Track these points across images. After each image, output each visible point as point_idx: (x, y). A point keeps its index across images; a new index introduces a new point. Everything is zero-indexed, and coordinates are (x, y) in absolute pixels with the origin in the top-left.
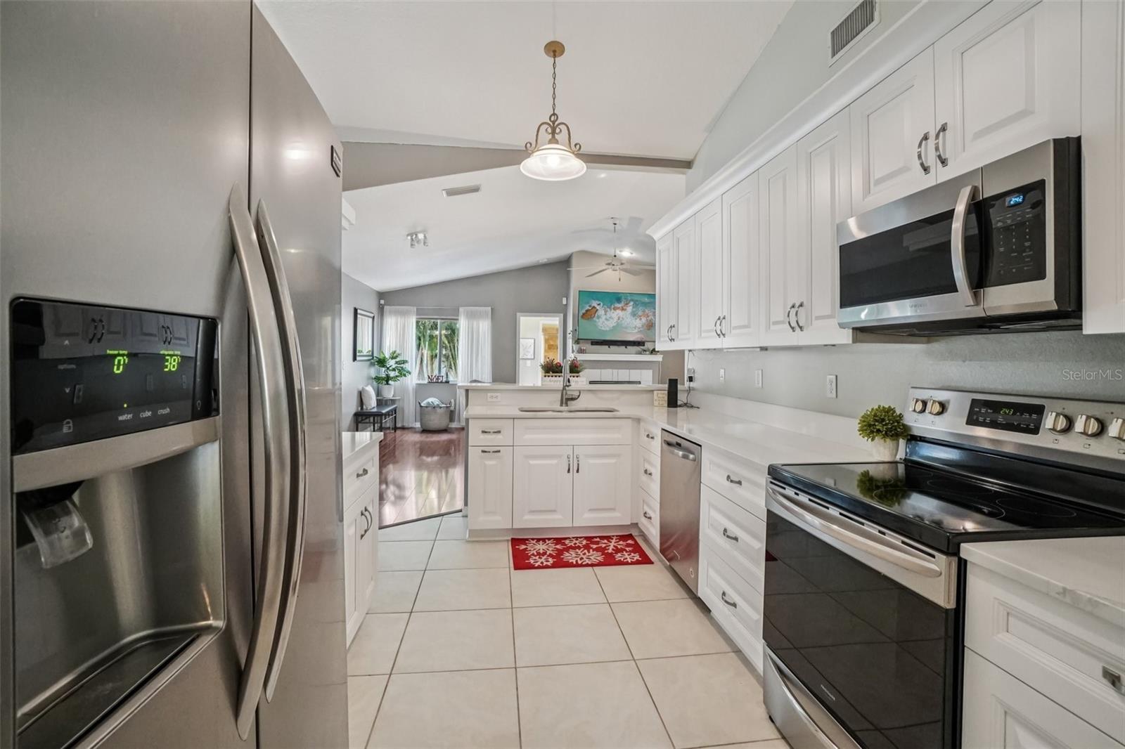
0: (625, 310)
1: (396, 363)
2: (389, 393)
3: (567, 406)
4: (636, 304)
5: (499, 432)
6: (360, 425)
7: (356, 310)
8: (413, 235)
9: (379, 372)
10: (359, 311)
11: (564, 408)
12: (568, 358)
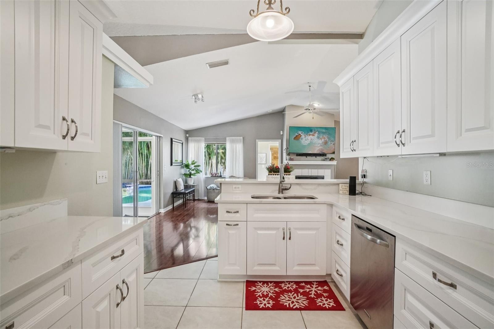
0: (314, 135)
1: (195, 166)
2: (191, 182)
3: (283, 194)
4: (319, 133)
5: (238, 212)
6: (174, 199)
7: (172, 139)
8: (196, 96)
9: (186, 171)
10: (173, 140)
11: (281, 195)
12: (284, 164)
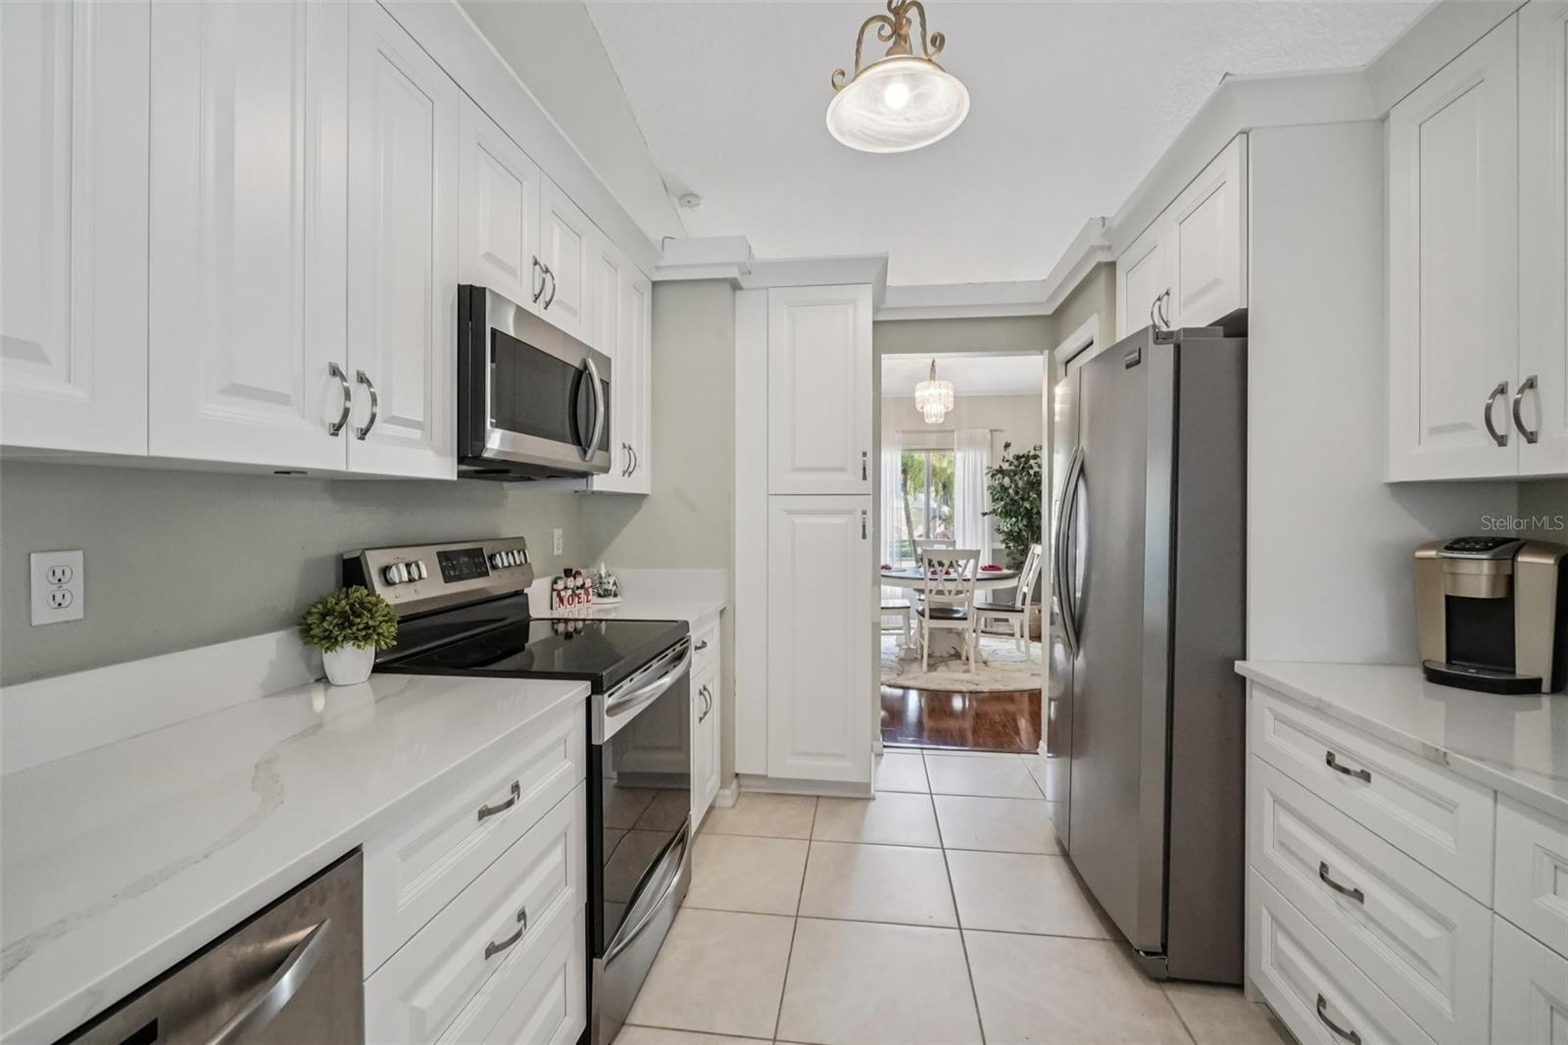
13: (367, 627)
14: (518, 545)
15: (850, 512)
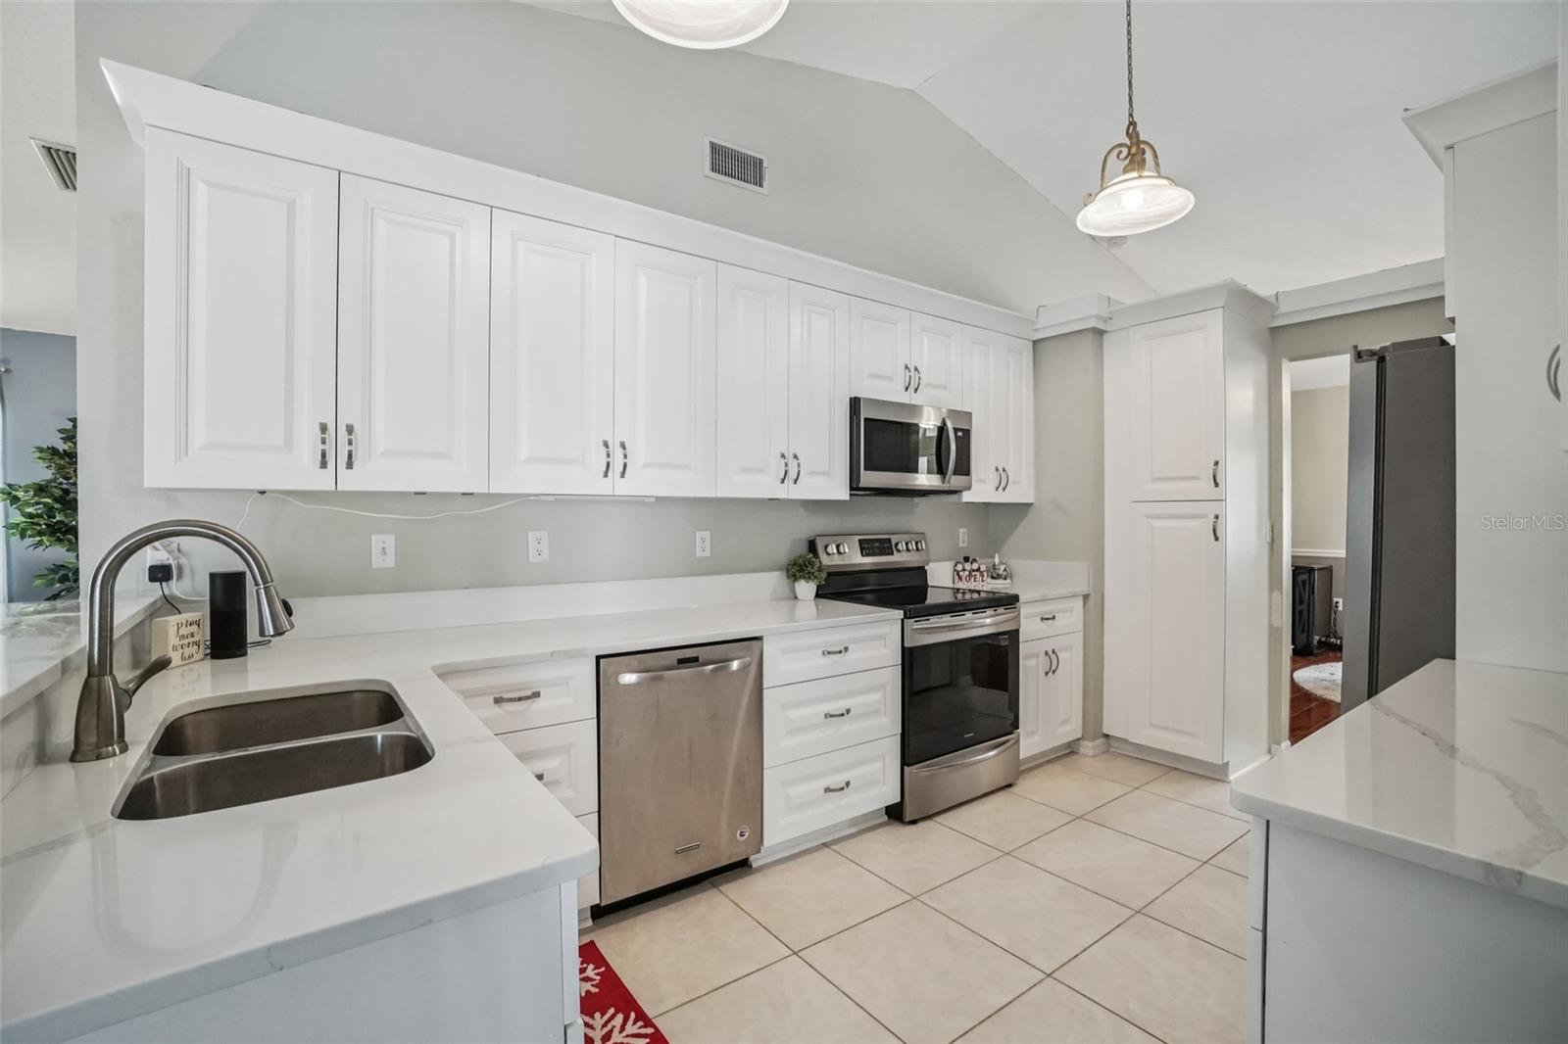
13: (809, 573)
14: (919, 538)
15: (1203, 517)
